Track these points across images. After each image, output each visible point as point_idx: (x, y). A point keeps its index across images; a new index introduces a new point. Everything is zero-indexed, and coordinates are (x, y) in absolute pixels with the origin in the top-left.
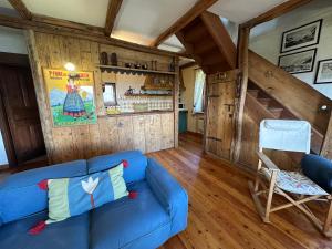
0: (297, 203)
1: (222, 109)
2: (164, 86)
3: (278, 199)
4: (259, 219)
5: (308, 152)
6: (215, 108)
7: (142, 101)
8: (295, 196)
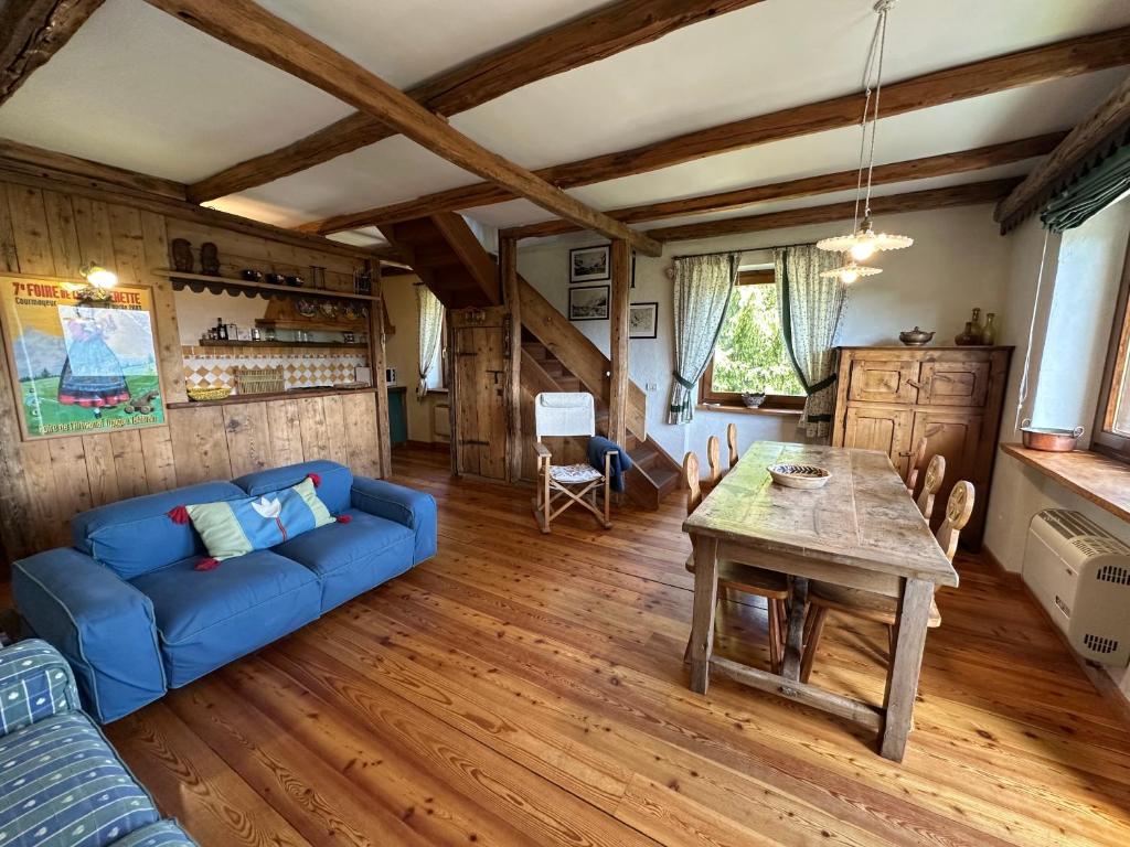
0: (577, 498)
1: (484, 380)
2: (330, 321)
3: (559, 500)
4: (539, 533)
5: (593, 435)
6: (472, 380)
7: (262, 363)
8: (576, 488)
